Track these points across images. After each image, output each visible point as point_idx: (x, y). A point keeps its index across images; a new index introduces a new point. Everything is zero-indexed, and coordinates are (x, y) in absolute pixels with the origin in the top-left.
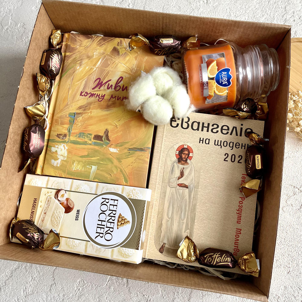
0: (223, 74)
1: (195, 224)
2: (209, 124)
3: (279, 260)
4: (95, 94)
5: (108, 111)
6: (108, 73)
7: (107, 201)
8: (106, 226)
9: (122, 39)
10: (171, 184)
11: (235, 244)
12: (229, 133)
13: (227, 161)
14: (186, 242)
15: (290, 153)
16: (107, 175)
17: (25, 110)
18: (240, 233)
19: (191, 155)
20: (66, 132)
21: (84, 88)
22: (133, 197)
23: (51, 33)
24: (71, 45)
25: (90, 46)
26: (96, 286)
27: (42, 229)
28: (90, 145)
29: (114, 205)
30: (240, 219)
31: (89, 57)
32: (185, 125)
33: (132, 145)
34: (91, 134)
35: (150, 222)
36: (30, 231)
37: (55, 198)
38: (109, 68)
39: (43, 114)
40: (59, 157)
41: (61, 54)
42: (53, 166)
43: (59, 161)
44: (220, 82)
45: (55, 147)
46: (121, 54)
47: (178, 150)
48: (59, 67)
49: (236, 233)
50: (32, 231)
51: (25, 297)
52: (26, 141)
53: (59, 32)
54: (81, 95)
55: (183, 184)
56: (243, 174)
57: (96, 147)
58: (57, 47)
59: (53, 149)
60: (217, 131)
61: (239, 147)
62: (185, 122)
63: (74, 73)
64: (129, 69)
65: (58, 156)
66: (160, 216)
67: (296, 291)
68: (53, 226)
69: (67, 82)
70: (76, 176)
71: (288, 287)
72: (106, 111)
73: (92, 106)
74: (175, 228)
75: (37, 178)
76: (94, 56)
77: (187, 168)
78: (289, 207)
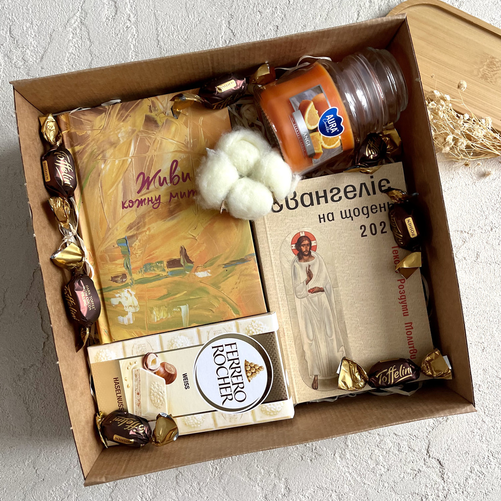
0: (329, 118)
1: (349, 335)
2: (325, 191)
4: (145, 199)
5: (172, 219)
6: (152, 160)
9: (153, 99)
10: (299, 294)
11: (409, 344)
12: (358, 195)
13: (366, 236)
14: (345, 365)
16: (206, 313)
17: (53, 261)
18: (412, 328)
19: (313, 243)
20: (123, 270)
21: (124, 195)
22: (255, 332)
23: (38, 124)
24: (77, 133)
25: (108, 125)
27: (142, 415)
28: (167, 278)
29: (232, 352)
30: (407, 310)
31: (113, 144)
32: (292, 204)
33: (226, 259)
34: (161, 262)
35: (288, 355)
36: (129, 426)
37: (144, 368)
38: (151, 153)
39: (80, 257)
40: (127, 310)
41: (68, 153)
42: (124, 326)
43: (130, 315)
44: (328, 132)
45: (115, 297)
46: (160, 124)
47: (293, 243)
48: (74, 176)
49: (407, 329)
50: (133, 425)
52: (73, 306)
53: (50, 117)
54: (123, 207)
55: (315, 288)
56: (393, 248)
57: (177, 278)
58: (58, 144)
59: (114, 301)
60: (340, 198)
61: (377, 211)
62: (291, 199)
63: (99, 176)
64: (182, 144)
65: (125, 308)
66: (298, 342)
68: (157, 407)
69: (94, 194)
70: (163, 328)
71: (487, 369)
72: (169, 220)
73: (146, 220)
74: (323, 350)
75: (105, 349)
76: (121, 139)
77: (314, 264)
78: (461, 262)
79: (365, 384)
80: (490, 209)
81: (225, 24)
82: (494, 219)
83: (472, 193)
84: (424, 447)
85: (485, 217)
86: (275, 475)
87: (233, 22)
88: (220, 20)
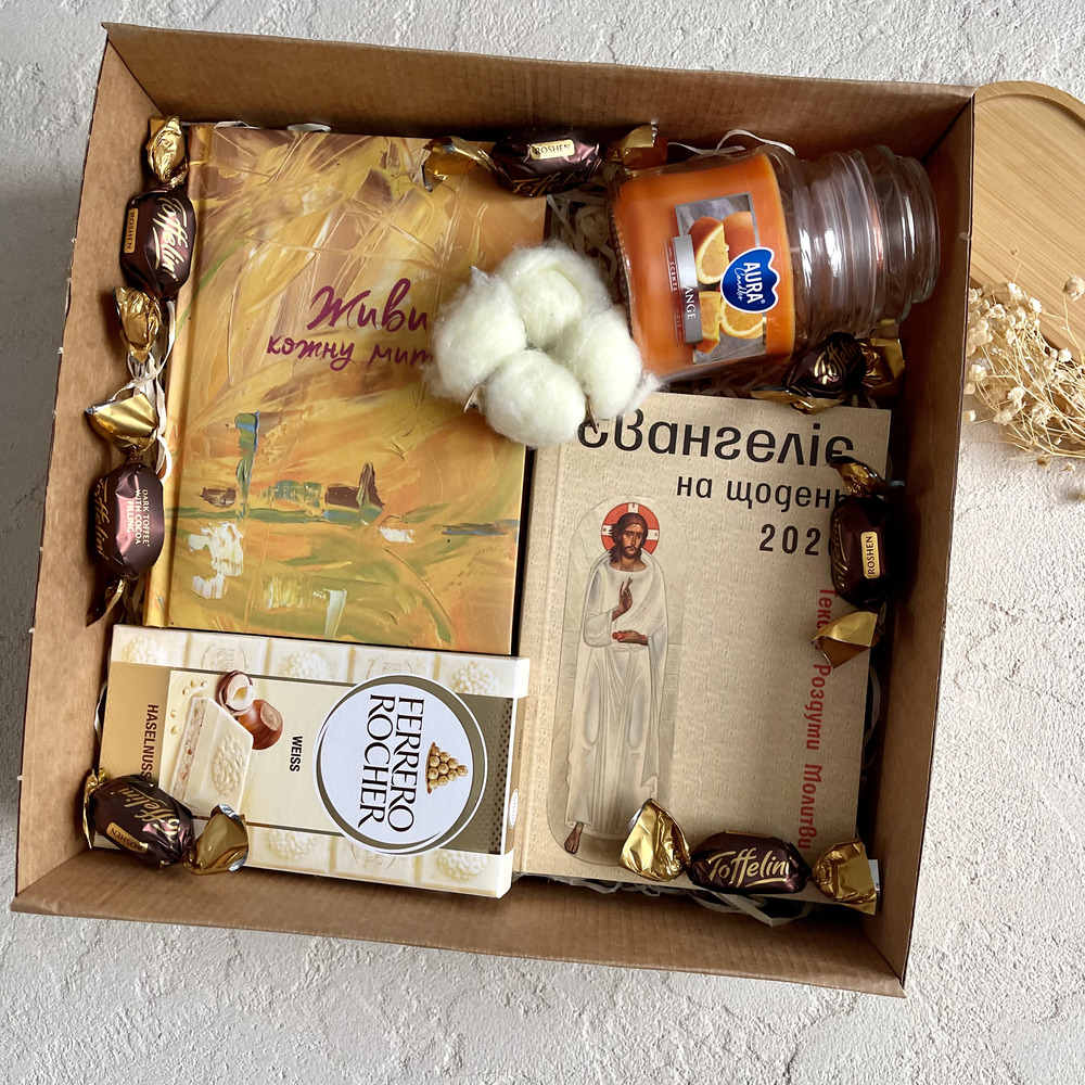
0: (749, 269)
1: (675, 756)
2: (706, 430)
3: (943, 842)
4: (320, 344)
5: (365, 401)
6: (357, 266)
7: (389, 704)
8: (389, 784)
9: (396, 140)
10: (591, 635)
11: (802, 814)
12: (776, 457)
13: (771, 549)
14: (647, 818)
15: (979, 493)
16: (380, 620)
17: (89, 419)
18: (819, 780)
19: (652, 535)
20: (233, 480)
21: (278, 326)
22: (471, 688)
23: (144, 131)
24: (220, 172)
25: (288, 169)
26: (372, 955)
27: (185, 801)
28: (318, 522)
29: (411, 718)
30: (818, 736)
31: (287, 214)
32: (628, 438)
33: (455, 516)
34: (316, 486)
35: (531, 760)
36: (148, 814)
37: (217, 701)
38: (360, 251)
39: (150, 428)
40: (216, 567)
41: (189, 207)
42: (199, 599)
43: (219, 580)
44: (740, 298)
45: (200, 534)
46: (395, 196)
47: (608, 521)
48: (186, 256)
49: (805, 779)
50: (156, 815)
51: (150, 1002)
52: (104, 526)
53: (174, 124)
54: (270, 349)
55: (630, 632)
56: (822, 591)
57: (339, 529)
58: (174, 182)
59: (196, 542)
60: (736, 453)
61: (808, 502)
62: (629, 427)
63: (240, 271)
64: (428, 250)
65: (213, 562)
66: (561, 738)
67: (998, 936)
68: (220, 792)
69: (219, 306)
70: (282, 628)
71: (971, 925)
72: (358, 402)
73: (310, 389)
74: (611, 771)
75: (149, 639)
76: (305, 206)
77: (641, 580)
78: (976, 673)
79: (680, 872)
80: (1071, 574)
81: (604, 37)
82: (1073, 599)
83: (1038, 529)
84: (782, 1057)
85: (1055, 588)
86: (439, 1019)
87: (621, 38)
88: (594, 26)
